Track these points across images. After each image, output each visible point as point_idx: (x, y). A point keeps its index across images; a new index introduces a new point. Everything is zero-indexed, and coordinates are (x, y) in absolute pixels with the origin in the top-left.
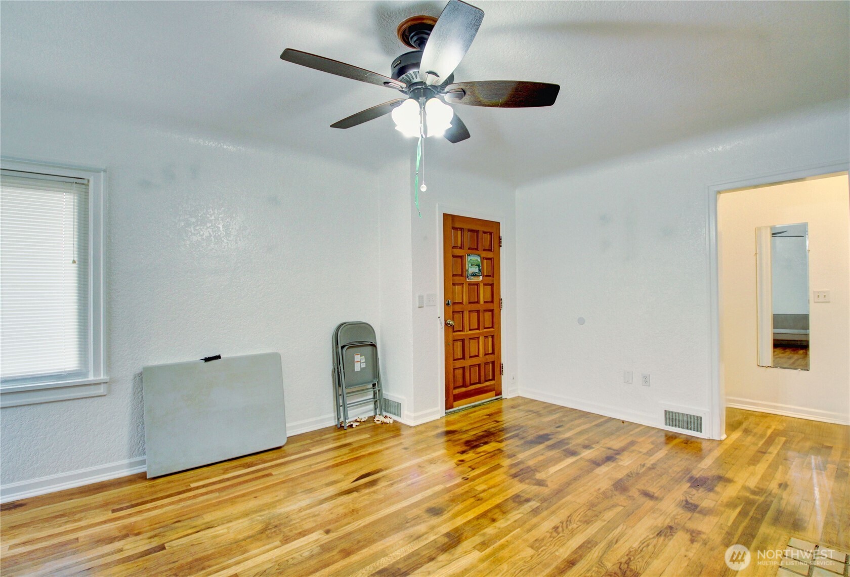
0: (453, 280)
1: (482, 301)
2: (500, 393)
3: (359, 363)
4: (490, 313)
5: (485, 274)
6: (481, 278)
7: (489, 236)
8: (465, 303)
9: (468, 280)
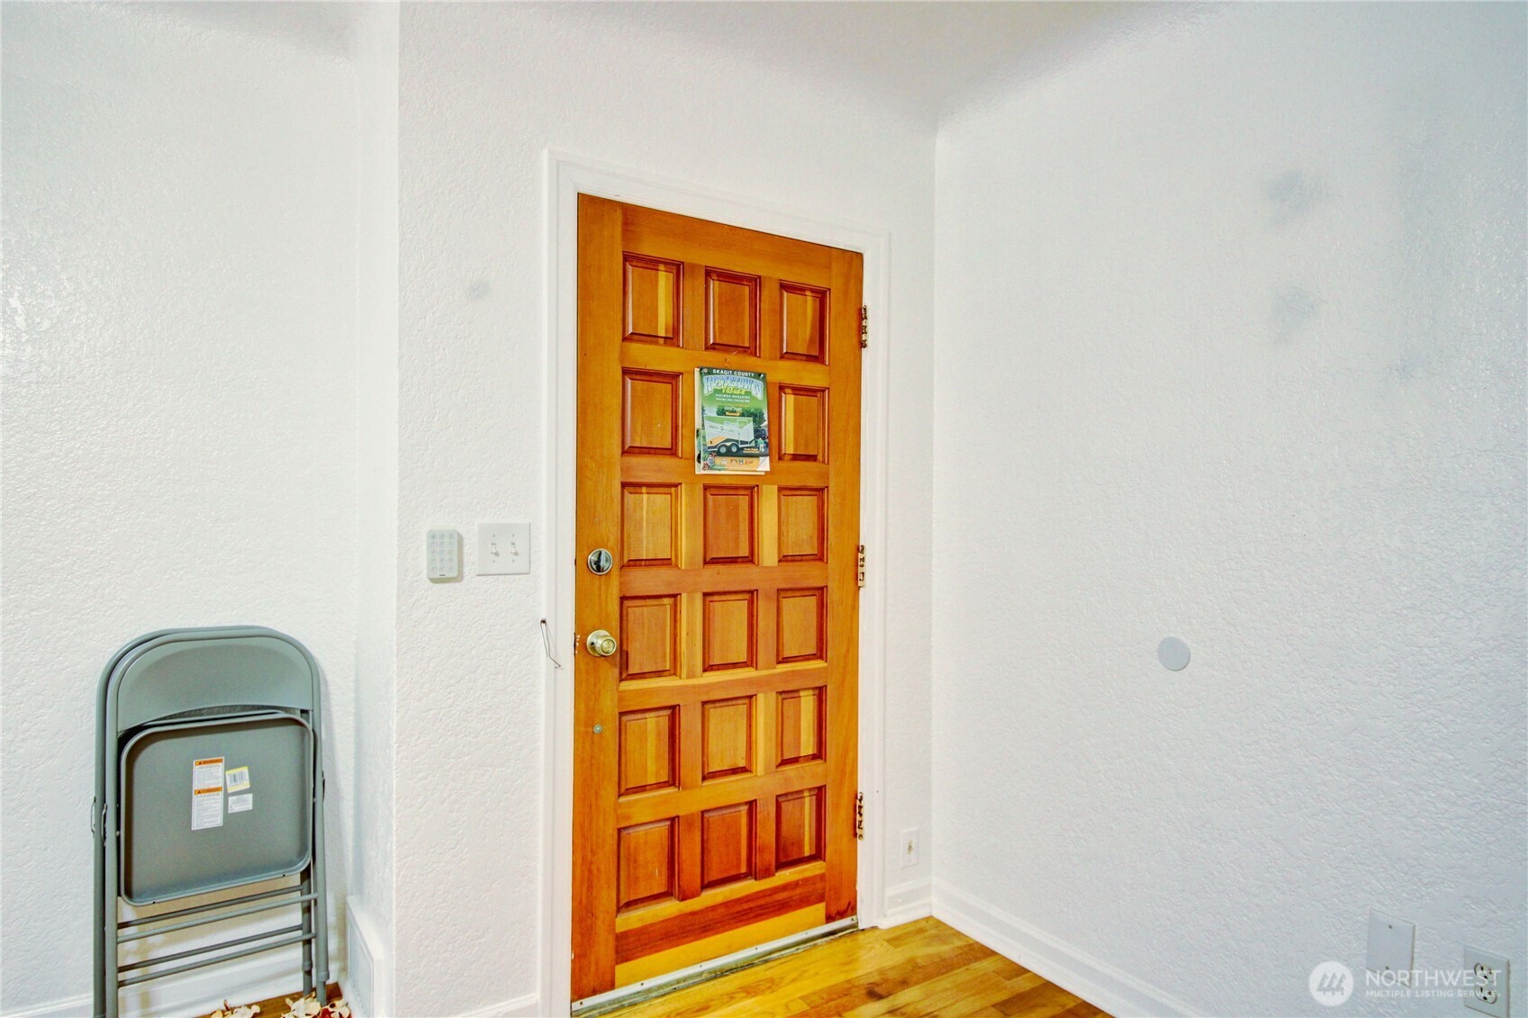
0: (625, 470)
1: (768, 553)
2: (851, 909)
3: (221, 794)
4: (812, 602)
5: (789, 448)
6: (764, 465)
7: (810, 302)
8: (683, 564)
9: (699, 470)
